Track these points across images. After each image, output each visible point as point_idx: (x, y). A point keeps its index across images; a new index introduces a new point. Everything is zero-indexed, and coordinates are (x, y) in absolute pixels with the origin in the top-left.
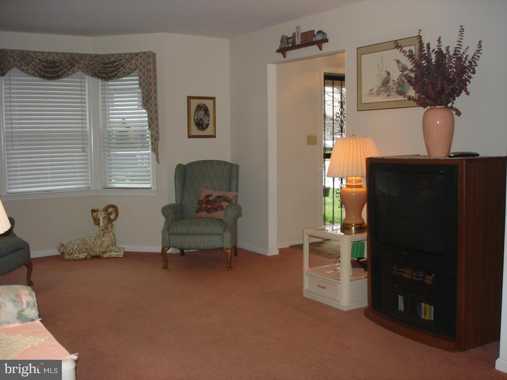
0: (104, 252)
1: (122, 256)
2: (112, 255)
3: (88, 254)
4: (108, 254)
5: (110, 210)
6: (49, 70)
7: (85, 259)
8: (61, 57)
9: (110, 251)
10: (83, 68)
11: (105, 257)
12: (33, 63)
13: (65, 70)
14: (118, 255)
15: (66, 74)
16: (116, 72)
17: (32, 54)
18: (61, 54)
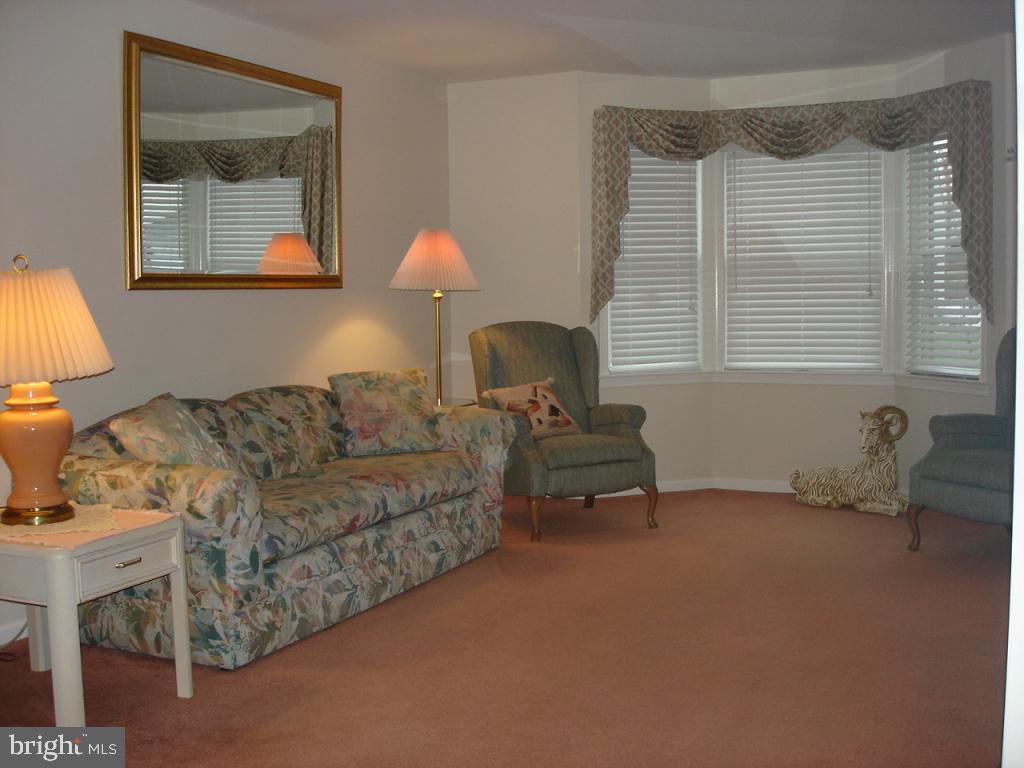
0: (861, 500)
1: (894, 515)
2: (874, 508)
3: (835, 498)
4: (869, 505)
5: (888, 417)
6: (787, 140)
7: (828, 506)
8: (816, 112)
9: (874, 500)
10: (858, 129)
11: (861, 510)
12: (761, 130)
13: (819, 137)
14: (886, 510)
15: (819, 146)
16: (907, 132)
17: (762, 116)
18: (818, 108)
